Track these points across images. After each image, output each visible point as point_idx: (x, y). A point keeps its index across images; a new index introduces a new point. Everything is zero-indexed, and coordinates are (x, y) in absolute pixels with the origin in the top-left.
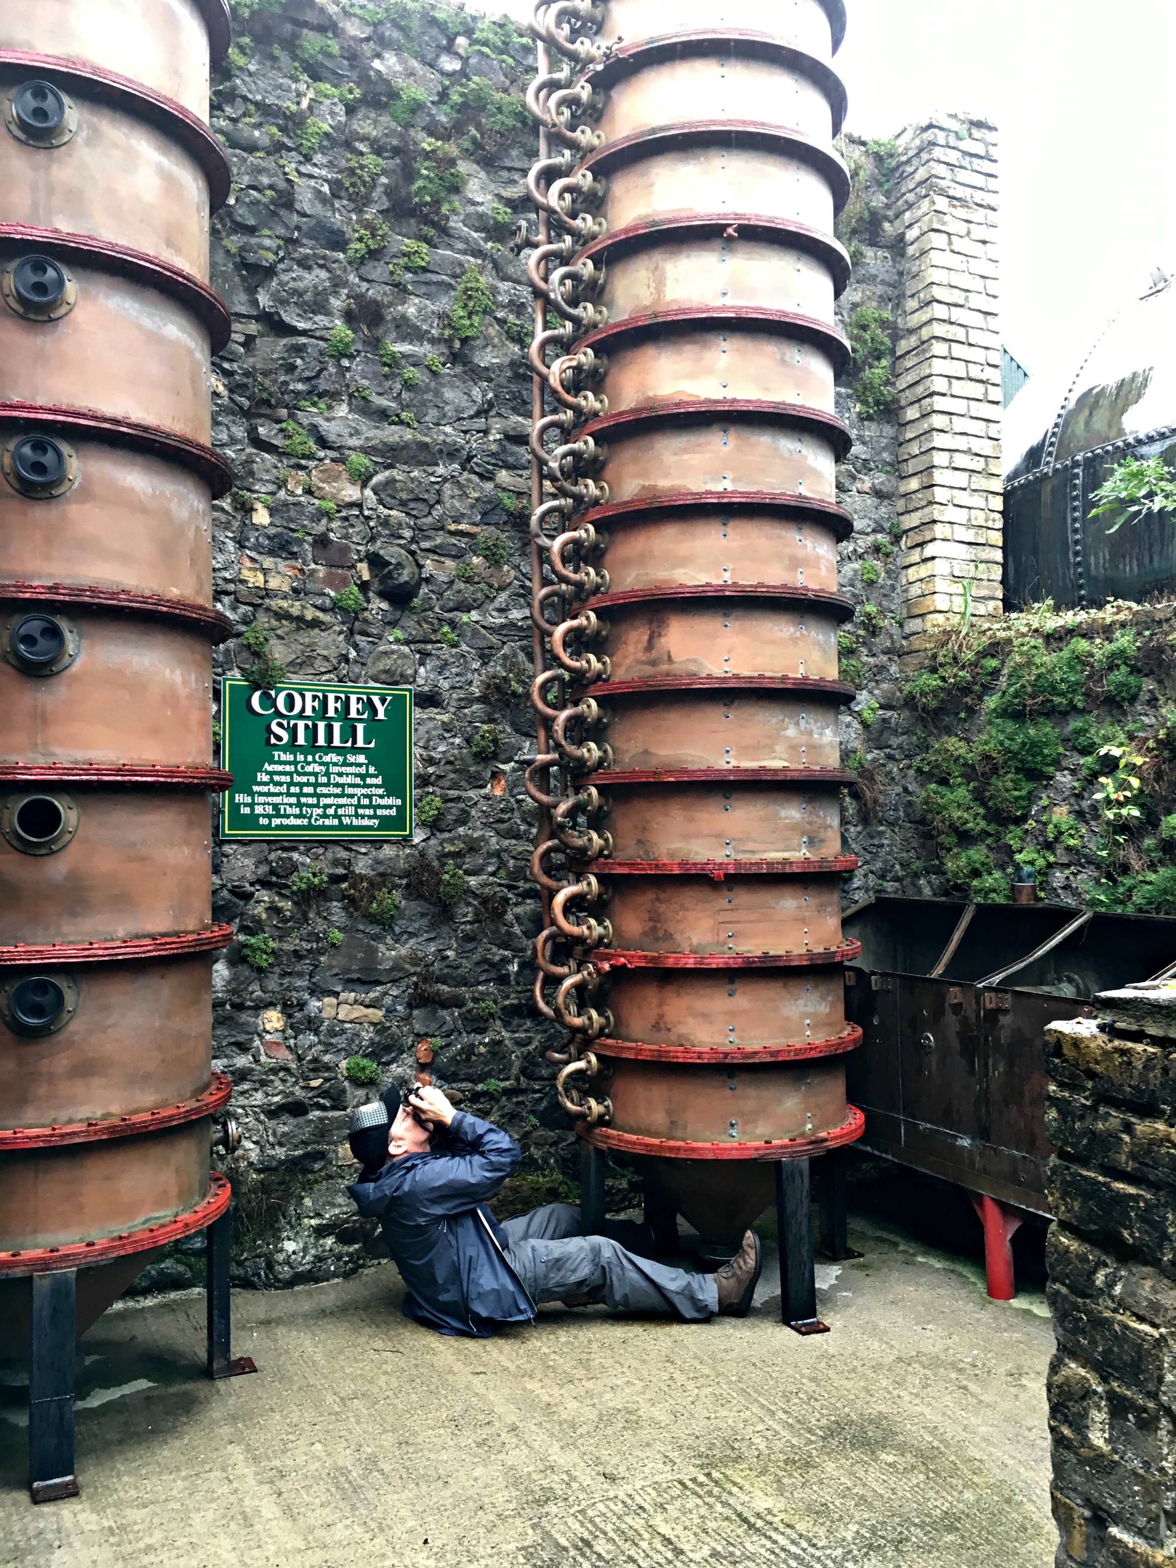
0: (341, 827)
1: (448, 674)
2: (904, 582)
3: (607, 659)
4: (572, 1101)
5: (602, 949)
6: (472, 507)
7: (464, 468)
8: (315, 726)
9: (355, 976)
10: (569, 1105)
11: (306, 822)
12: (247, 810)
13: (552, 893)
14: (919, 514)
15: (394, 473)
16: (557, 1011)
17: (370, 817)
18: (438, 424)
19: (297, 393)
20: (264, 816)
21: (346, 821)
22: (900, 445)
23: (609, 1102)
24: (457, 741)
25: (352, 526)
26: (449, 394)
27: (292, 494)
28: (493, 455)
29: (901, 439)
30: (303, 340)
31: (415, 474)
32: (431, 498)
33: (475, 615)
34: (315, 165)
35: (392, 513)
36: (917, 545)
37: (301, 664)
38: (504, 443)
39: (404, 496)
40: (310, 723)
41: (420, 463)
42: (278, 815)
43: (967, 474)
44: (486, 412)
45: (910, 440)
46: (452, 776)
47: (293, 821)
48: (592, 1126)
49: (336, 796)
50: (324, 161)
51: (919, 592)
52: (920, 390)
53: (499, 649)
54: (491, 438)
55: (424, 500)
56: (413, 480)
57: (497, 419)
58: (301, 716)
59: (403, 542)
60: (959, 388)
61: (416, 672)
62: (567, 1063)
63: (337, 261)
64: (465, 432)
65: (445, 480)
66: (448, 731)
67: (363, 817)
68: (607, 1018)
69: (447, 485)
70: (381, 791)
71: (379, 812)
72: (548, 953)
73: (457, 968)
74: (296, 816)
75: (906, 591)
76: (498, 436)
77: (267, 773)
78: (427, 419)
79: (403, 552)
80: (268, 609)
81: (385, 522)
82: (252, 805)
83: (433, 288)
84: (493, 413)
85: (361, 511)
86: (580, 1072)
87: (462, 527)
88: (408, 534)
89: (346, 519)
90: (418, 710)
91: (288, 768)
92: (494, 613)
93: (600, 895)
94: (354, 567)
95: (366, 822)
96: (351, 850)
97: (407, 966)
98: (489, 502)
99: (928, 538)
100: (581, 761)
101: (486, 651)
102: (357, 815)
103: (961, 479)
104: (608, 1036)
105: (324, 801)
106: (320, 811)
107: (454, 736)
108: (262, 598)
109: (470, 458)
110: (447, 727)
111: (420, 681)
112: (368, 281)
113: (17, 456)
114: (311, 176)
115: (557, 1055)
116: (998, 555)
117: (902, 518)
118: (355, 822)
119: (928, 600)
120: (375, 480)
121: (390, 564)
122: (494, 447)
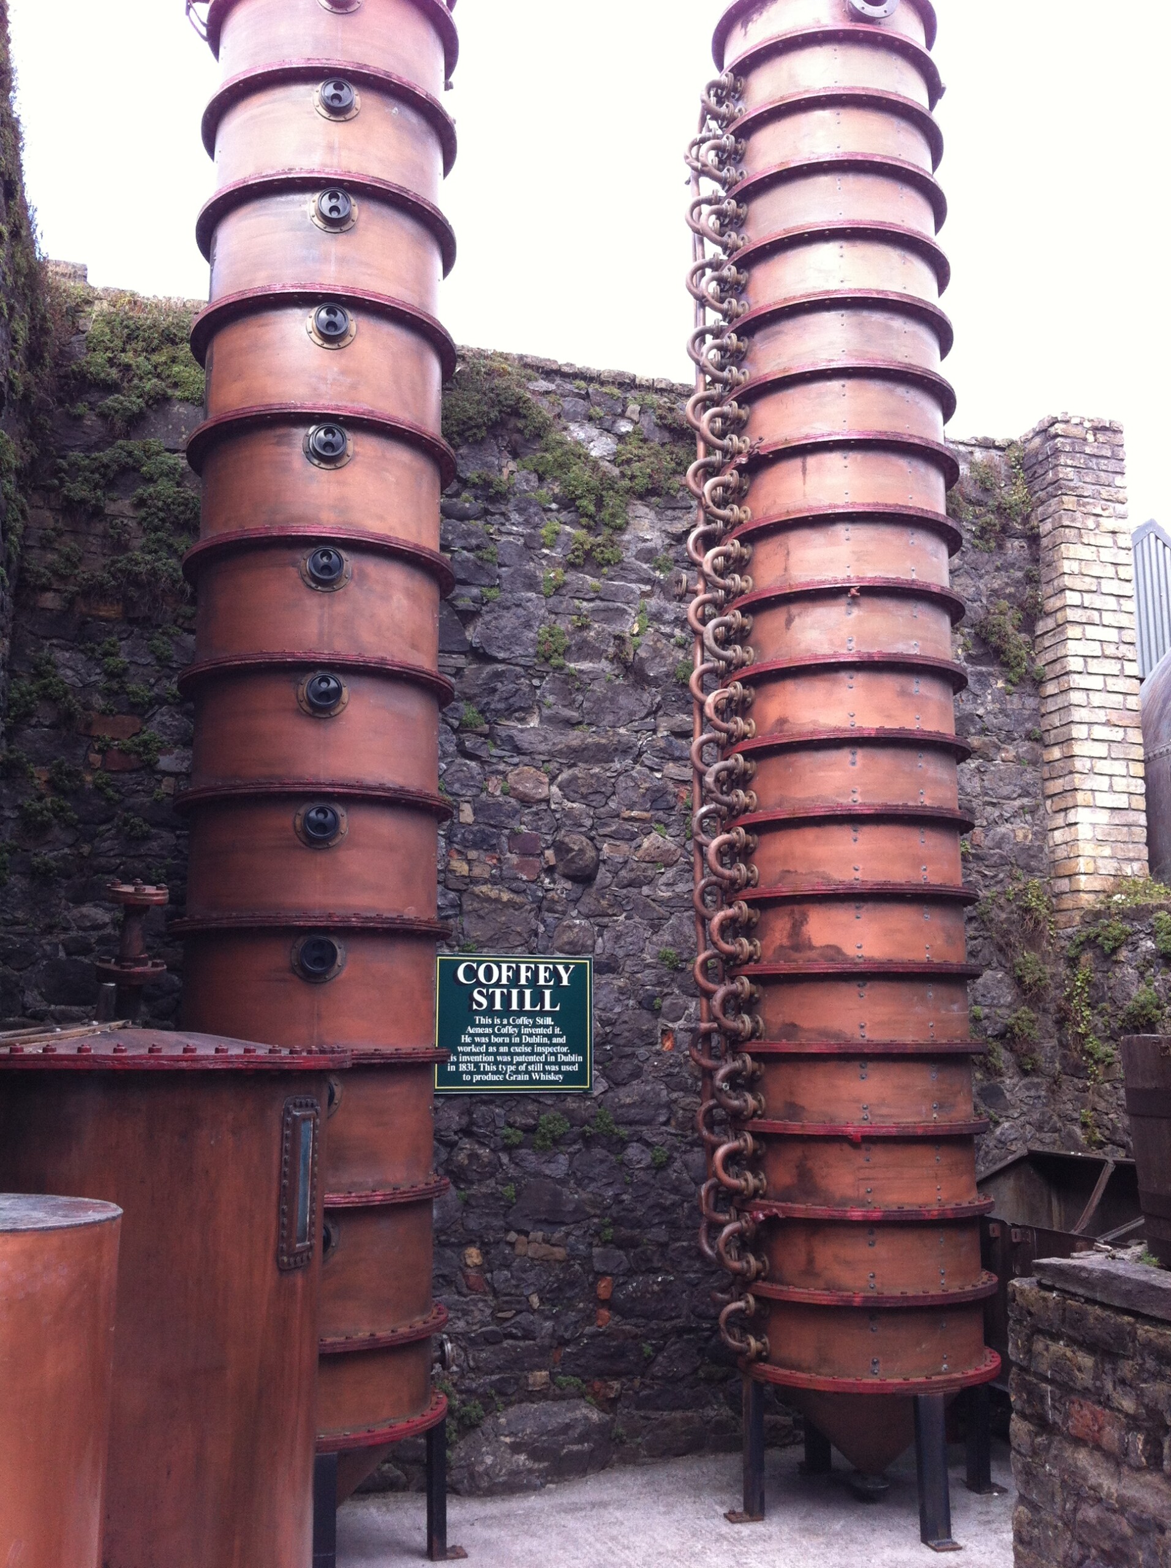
0: (532, 1082)
1: (623, 943)
2: (1051, 844)
3: (758, 943)
4: (734, 1338)
5: (758, 1200)
6: (644, 795)
7: (635, 762)
8: (510, 993)
9: (543, 1217)
10: (730, 1340)
11: (501, 1077)
12: (453, 1068)
13: (715, 1147)
14: (1061, 781)
15: (575, 771)
16: (718, 1254)
17: (556, 1073)
18: (614, 727)
19: (496, 711)
20: (467, 1073)
21: (535, 1076)
22: (1043, 716)
23: (766, 1340)
24: (631, 1002)
25: (541, 819)
26: (622, 700)
27: (492, 795)
28: (661, 750)
29: (1043, 711)
30: (501, 667)
31: (596, 770)
32: (608, 790)
33: (646, 890)
34: (513, 524)
35: (574, 805)
36: (1061, 810)
37: (498, 939)
38: (672, 738)
39: (584, 790)
40: (505, 991)
41: (599, 761)
42: (478, 1072)
43: (1106, 744)
44: (655, 712)
45: (1051, 713)
46: (627, 1034)
47: (490, 1077)
48: (751, 1362)
49: (527, 1054)
50: (521, 520)
51: (1065, 854)
52: (1058, 667)
53: (668, 919)
54: (660, 735)
55: (603, 793)
56: (592, 776)
57: (665, 718)
58: (497, 985)
59: (584, 829)
60: (1094, 666)
61: (595, 942)
62: (728, 1303)
63: (530, 600)
64: (637, 732)
65: (620, 774)
66: (623, 994)
67: (550, 1072)
68: (763, 1262)
69: (621, 778)
70: (565, 1049)
71: (564, 1068)
72: (711, 1200)
73: (633, 1210)
74: (493, 1073)
75: (1053, 852)
76: (665, 733)
77: (470, 1035)
78: (605, 723)
79: (583, 838)
80: (473, 893)
81: (568, 814)
82: (457, 1064)
83: (610, 614)
84: (660, 713)
85: (549, 806)
86: (740, 1311)
87: (634, 814)
88: (588, 822)
89: (536, 813)
90: (597, 976)
91: (488, 1031)
92: (663, 888)
93: (755, 1151)
94: (542, 853)
95: (552, 1077)
96: (540, 1102)
97: (588, 1209)
98: (658, 791)
99: (1071, 804)
100: (736, 1033)
101: (656, 922)
102: (544, 1071)
103: (1101, 750)
104: (764, 1279)
105: (516, 1059)
106: (513, 1068)
107: (629, 998)
108: (467, 884)
109: (640, 754)
110: (622, 991)
111: (598, 951)
112: (556, 614)
113: (307, 819)
114: (510, 534)
115: (720, 1295)
116: (1142, 819)
117: (1048, 784)
118: (543, 1077)
119: (1073, 863)
120: (559, 778)
121: (572, 850)
122: (662, 744)
